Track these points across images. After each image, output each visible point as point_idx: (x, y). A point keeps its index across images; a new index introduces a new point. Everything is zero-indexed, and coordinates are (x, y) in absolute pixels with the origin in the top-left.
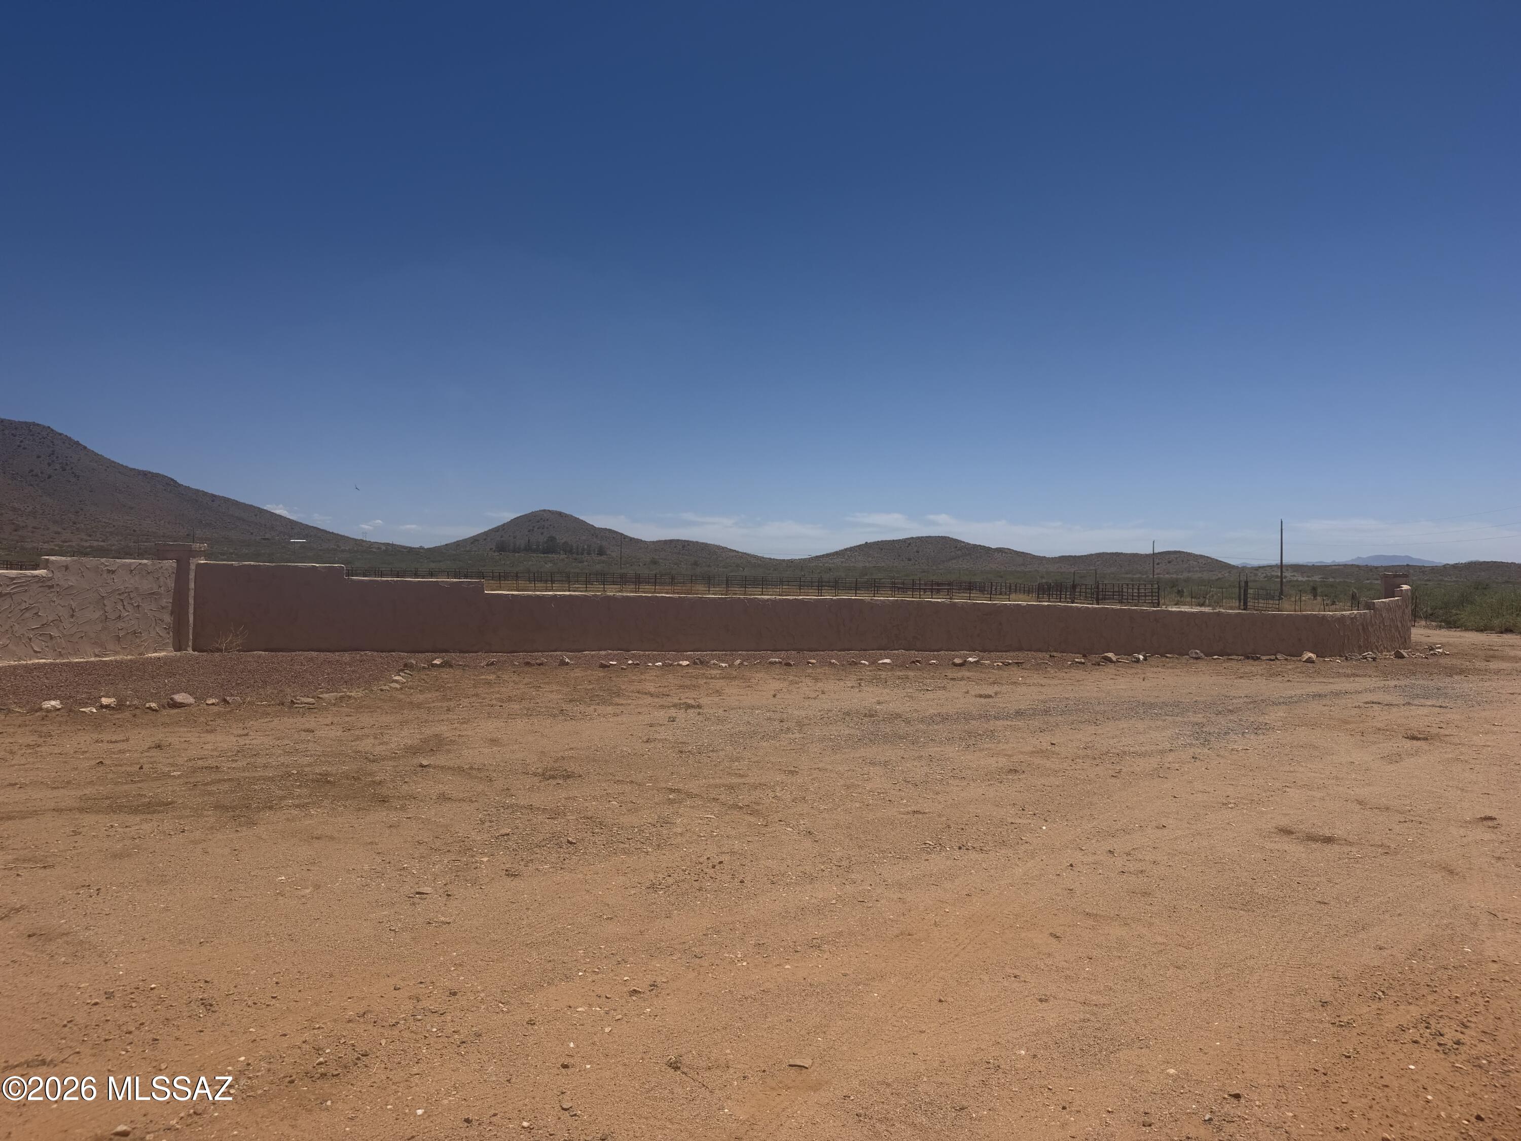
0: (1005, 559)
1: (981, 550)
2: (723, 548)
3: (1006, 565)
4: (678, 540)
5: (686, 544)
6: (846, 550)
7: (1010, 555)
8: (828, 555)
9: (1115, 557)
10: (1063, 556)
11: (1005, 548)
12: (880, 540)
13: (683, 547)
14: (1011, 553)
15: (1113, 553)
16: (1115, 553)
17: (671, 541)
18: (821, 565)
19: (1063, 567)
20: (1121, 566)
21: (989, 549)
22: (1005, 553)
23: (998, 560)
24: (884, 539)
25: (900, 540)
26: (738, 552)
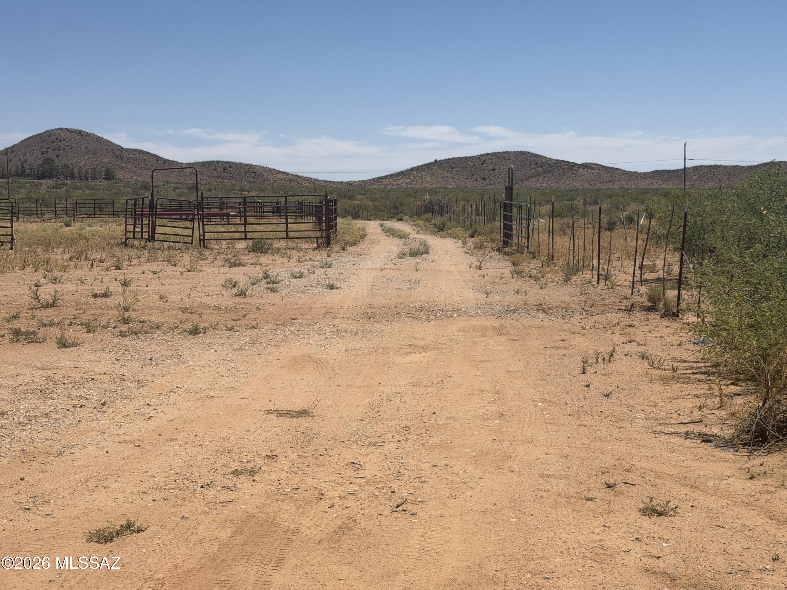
0: (591, 175)
1: (564, 167)
2: (270, 170)
3: (592, 183)
4: (218, 162)
5: (228, 166)
6: (412, 169)
7: (597, 171)
8: (392, 176)
9: (713, 170)
10: (656, 171)
11: (592, 164)
12: (451, 157)
13: (225, 169)
14: (599, 169)
15: (711, 166)
16: (714, 166)
17: (210, 163)
18: (382, 187)
19: (654, 183)
20: (720, 181)
21: (574, 164)
22: (592, 168)
23: (583, 177)
24: (456, 156)
25: (473, 157)
26: (287, 174)
